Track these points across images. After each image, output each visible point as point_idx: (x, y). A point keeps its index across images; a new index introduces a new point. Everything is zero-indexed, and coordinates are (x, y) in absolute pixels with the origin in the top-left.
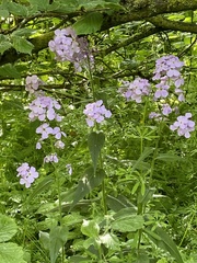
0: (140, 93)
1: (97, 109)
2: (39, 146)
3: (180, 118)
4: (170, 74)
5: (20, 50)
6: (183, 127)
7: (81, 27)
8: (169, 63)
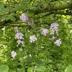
0: (46, 33)
1: (33, 38)
2: (17, 46)
3: (57, 40)
4: (55, 28)
5: (12, 20)
6: (58, 43)
7: (29, 14)
8: (55, 25)
